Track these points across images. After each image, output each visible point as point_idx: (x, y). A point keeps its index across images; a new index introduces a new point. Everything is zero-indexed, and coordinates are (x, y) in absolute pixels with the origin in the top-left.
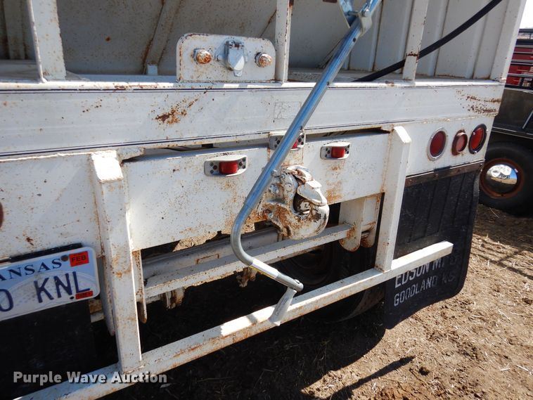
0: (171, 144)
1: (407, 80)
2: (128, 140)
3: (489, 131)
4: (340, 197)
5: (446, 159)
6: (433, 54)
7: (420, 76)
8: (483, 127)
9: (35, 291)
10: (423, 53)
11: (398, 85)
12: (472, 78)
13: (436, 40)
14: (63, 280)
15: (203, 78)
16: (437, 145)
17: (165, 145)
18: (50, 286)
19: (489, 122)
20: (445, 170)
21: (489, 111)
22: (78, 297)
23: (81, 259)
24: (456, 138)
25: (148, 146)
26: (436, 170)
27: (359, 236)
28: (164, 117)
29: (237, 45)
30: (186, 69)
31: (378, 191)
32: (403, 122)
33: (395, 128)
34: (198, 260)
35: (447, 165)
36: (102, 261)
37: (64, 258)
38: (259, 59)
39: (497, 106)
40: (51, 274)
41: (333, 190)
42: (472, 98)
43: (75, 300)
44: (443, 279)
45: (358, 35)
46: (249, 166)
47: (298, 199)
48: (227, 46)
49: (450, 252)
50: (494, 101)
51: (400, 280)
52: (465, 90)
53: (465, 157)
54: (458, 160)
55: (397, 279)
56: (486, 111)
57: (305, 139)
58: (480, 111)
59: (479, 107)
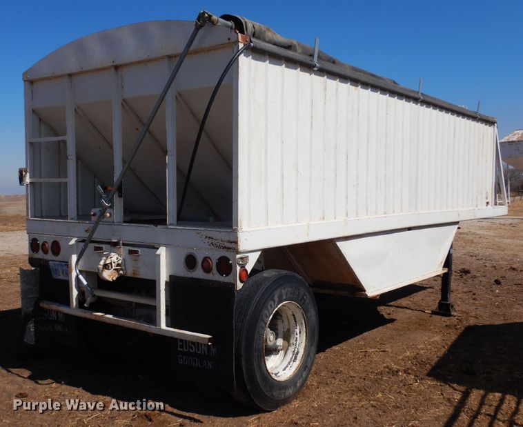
4: (139, 275)
5: (199, 273)
21: (227, 248)
24: (203, 261)
32: (166, 245)
33: (160, 247)
35: (201, 277)
41: (136, 270)
42: (209, 237)
50: (231, 242)
51: (182, 347)
52: (203, 233)
53: (215, 276)
54: (210, 277)
55: (179, 343)
56: (225, 248)
57: (121, 244)
58: (219, 247)
59: (218, 244)
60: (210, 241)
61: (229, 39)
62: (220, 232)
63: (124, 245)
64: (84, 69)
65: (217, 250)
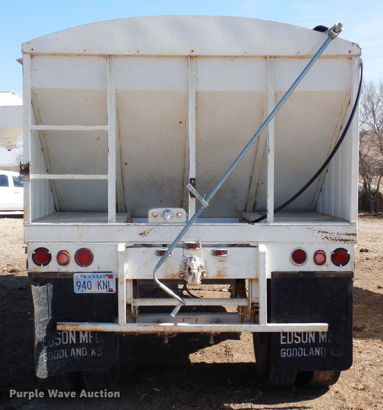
0: (143, 243)
2: (130, 240)
4: (226, 275)
5: (309, 266)
8: (343, 249)
9: (97, 285)
14: (105, 282)
15: (157, 222)
16: (298, 257)
17: (141, 243)
18: (102, 284)
19: (348, 247)
20: (310, 273)
21: (345, 240)
22: (109, 291)
23: (111, 277)
24: (316, 254)
25: (136, 243)
28: (141, 234)
29: (167, 211)
30: (151, 219)
32: (266, 243)
33: (259, 245)
34: (184, 319)
35: (312, 270)
36: (117, 280)
37: (106, 275)
38: (177, 216)
39: (353, 238)
40: (102, 279)
41: (221, 271)
42: (323, 232)
43: (108, 292)
44: (331, 353)
46: (174, 254)
48: (164, 211)
50: (350, 235)
51: (285, 340)
52: (314, 228)
53: (330, 267)
54: (323, 268)
55: (282, 337)
56: (342, 240)
57: (201, 246)
58: (335, 240)
59: (334, 238)
60: (324, 235)
61: (350, 52)
62: (336, 226)
63: (204, 246)
64: (141, 53)
65: (332, 243)
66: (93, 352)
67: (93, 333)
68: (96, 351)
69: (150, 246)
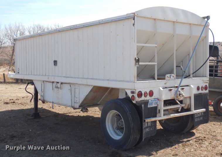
1: (191, 78)
3: (208, 86)
5: (200, 91)
6: (195, 73)
7: (193, 77)
8: (206, 85)
9: (155, 103)
10: (193, 73)
11: (190, 79)
12: (203, 77)
13: (195, 71)
15: (168, 79)
16: (198, 89)
19: (208, 85)
20: (201, 93)
21: (207, 82)
22: (157, 105)
24: (202, 87)
26: (199, 93)
27: (187, 105)
28: (165, 84)
30: (166, 78)
31: (189, 96)
32: (192, 84)
35: (201, 92)
37: (157, 99)
38: (173, 77)
39: (208, 82)
40: (156, 101)
45: (185, 73)
46: (173, 90)
47: (180, 94)
48: (170, 75)
49: (205, 111)
51: (196, 116)
54: (203, 92)
62: (205, 78)
66: (151, 129)
67: (152, 122)
68: (152, 129)
69: (166, 88)
